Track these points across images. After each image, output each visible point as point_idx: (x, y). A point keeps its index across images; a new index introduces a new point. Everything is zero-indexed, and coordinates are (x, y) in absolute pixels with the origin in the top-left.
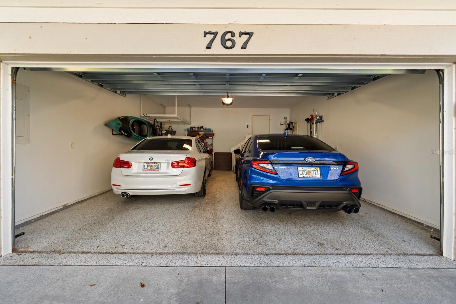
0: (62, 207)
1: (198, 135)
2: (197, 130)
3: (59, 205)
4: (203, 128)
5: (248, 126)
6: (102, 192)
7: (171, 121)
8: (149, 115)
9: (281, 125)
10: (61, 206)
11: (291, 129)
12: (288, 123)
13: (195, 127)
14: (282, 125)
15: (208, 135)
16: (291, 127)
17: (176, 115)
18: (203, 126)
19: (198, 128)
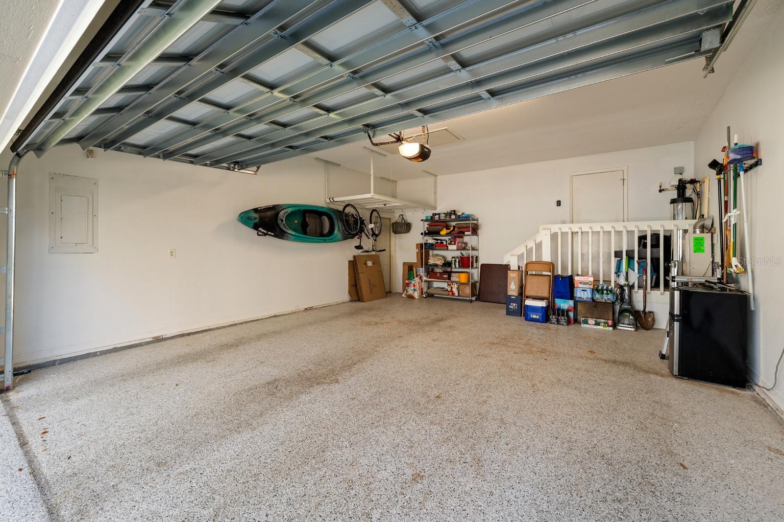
0: (152, 339)
1: (445, 229)
2: (443, 218)
3: (148, 336)
4: (455, 214)
5: (559, 203)
6: (234, 323)
7: (387, 205)
8: (335, 199)
9: (660, 191)
10: (150, 338)
11: (689, 200)
12: (677, 184)
13: (439, 214)
14: (663, 192)
15: (463, 228)
16: (689, 192)
17: (372, 194)
18: (454, 211)
19: (446, 214)
